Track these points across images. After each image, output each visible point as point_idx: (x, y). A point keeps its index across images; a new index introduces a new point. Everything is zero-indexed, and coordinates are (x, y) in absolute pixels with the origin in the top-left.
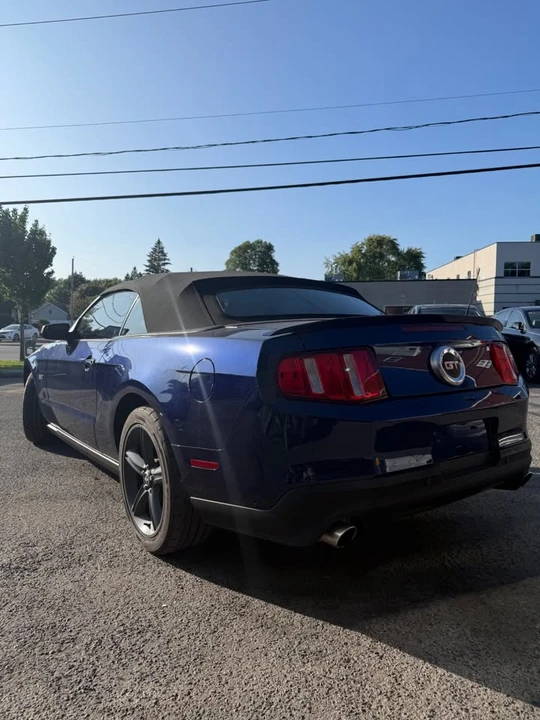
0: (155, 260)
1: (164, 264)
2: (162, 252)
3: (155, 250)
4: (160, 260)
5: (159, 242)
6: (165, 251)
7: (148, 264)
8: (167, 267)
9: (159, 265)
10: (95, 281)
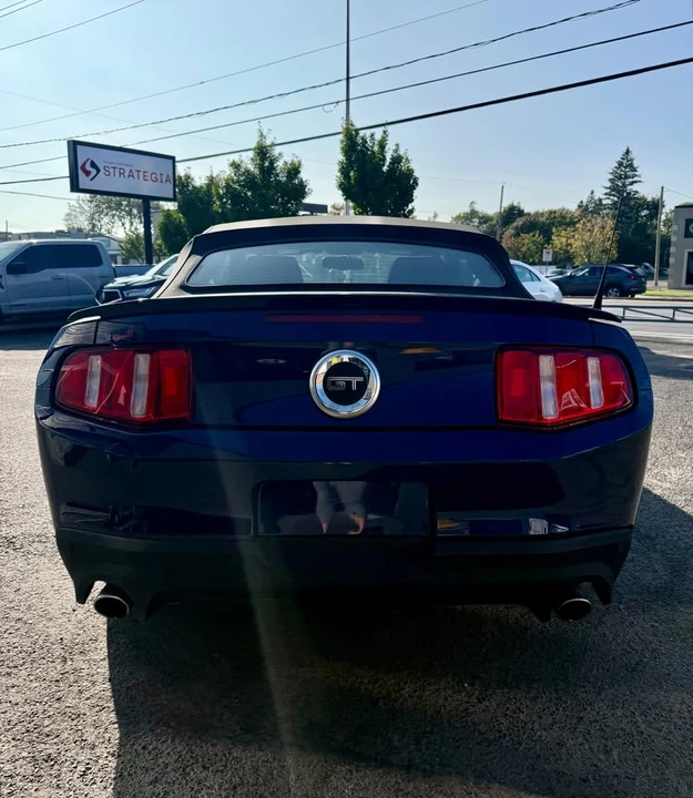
0: (620, 178)
1: (632, 183)
2: (631, 166)
3: (620, 164)
4: (627, 177)
5: (628, 152)
6: (635, 165)
7: (609, 184)
8: (635, 187)
9: (624, 186)
10: (537, 213)
